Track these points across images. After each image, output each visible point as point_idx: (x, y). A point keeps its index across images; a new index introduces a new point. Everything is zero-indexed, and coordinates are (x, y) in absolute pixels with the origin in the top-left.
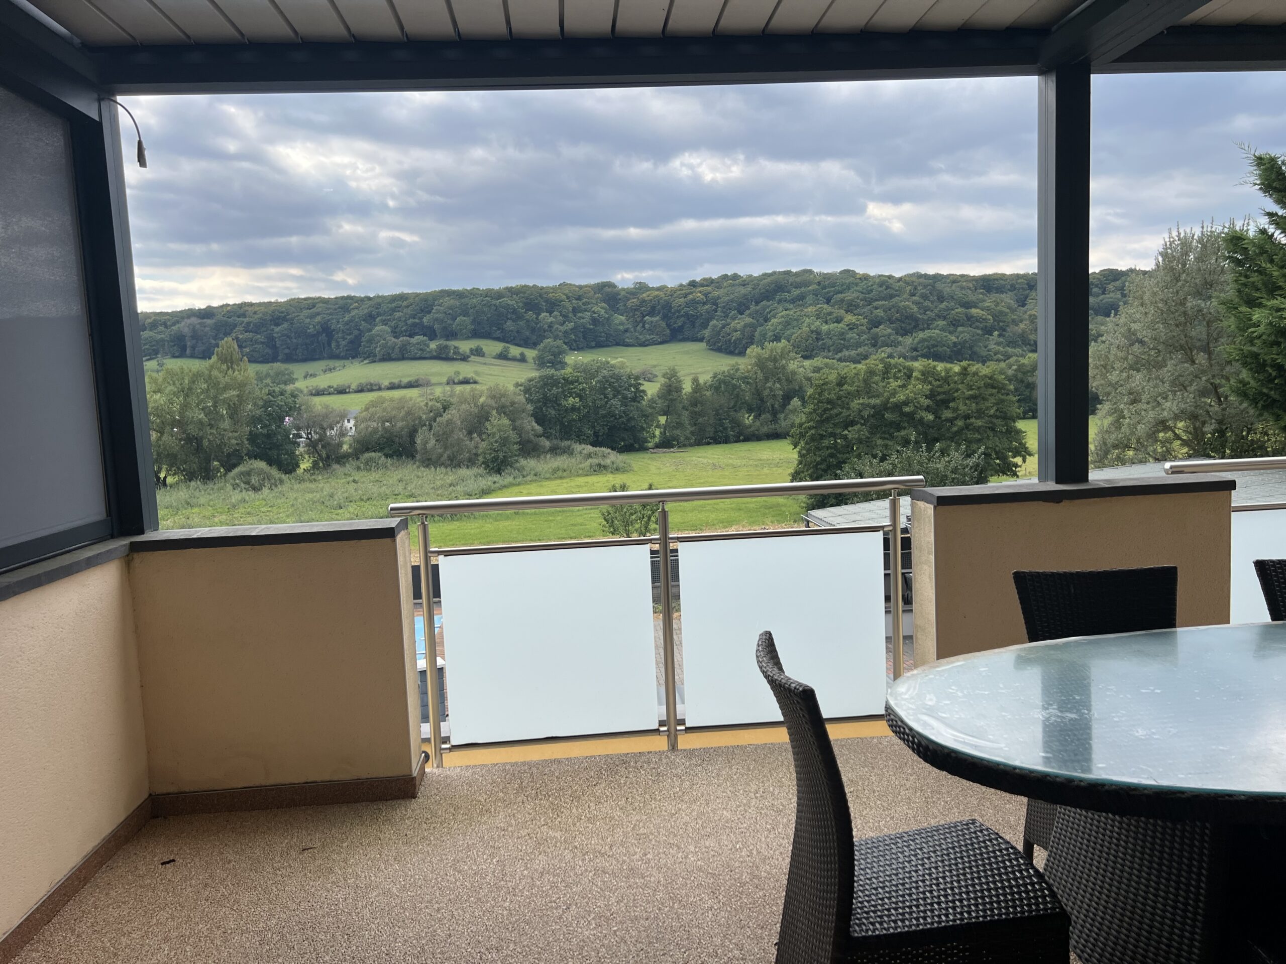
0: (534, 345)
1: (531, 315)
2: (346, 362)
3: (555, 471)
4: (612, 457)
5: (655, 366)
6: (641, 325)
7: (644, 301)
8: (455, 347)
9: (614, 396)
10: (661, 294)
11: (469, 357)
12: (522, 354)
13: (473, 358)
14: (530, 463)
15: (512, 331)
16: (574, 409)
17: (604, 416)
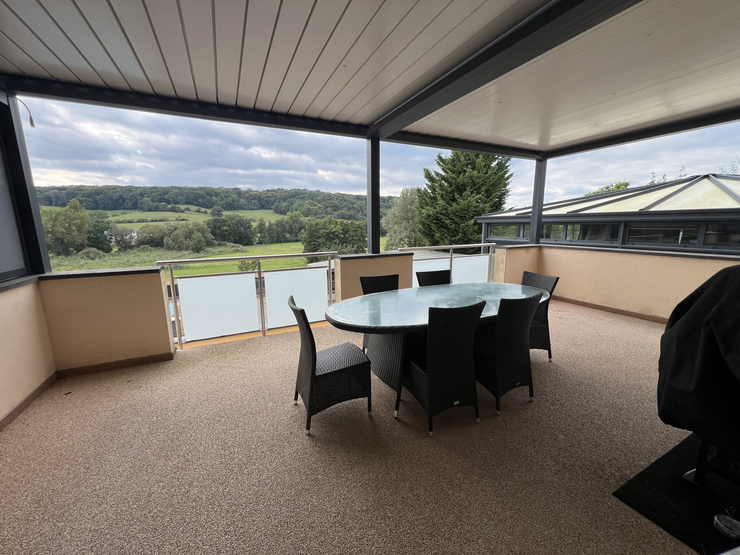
0: (210, 208)
1: (209, 197)
2: (131, 211)
3: (220, 252)
4: (241, 247)
5: (255, 217)
6: (250, 203)
7: (251, 195)
8: (179, 207)
9: (241, 227)
10: (257, 193)
11: (184, 211)
12: (206, 211)
13: (186, 211)
14: (210, 249)
15: (201, 202)
16: (226, 231)
17: (238, 233)
